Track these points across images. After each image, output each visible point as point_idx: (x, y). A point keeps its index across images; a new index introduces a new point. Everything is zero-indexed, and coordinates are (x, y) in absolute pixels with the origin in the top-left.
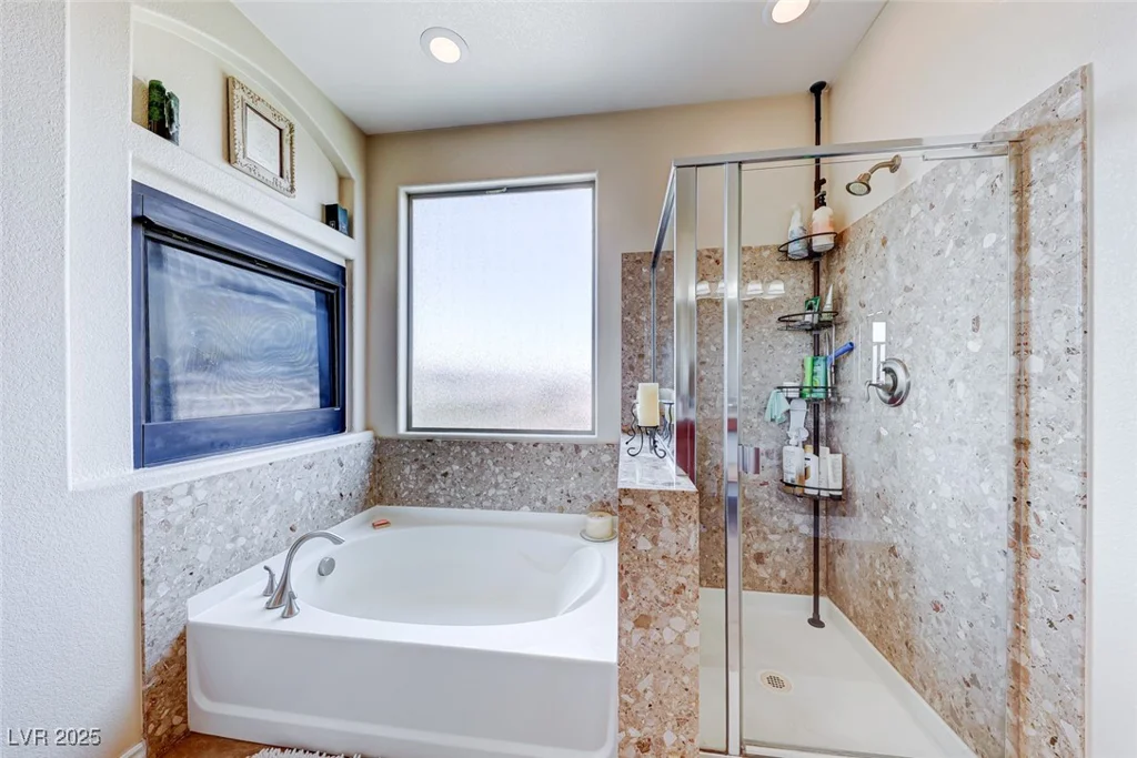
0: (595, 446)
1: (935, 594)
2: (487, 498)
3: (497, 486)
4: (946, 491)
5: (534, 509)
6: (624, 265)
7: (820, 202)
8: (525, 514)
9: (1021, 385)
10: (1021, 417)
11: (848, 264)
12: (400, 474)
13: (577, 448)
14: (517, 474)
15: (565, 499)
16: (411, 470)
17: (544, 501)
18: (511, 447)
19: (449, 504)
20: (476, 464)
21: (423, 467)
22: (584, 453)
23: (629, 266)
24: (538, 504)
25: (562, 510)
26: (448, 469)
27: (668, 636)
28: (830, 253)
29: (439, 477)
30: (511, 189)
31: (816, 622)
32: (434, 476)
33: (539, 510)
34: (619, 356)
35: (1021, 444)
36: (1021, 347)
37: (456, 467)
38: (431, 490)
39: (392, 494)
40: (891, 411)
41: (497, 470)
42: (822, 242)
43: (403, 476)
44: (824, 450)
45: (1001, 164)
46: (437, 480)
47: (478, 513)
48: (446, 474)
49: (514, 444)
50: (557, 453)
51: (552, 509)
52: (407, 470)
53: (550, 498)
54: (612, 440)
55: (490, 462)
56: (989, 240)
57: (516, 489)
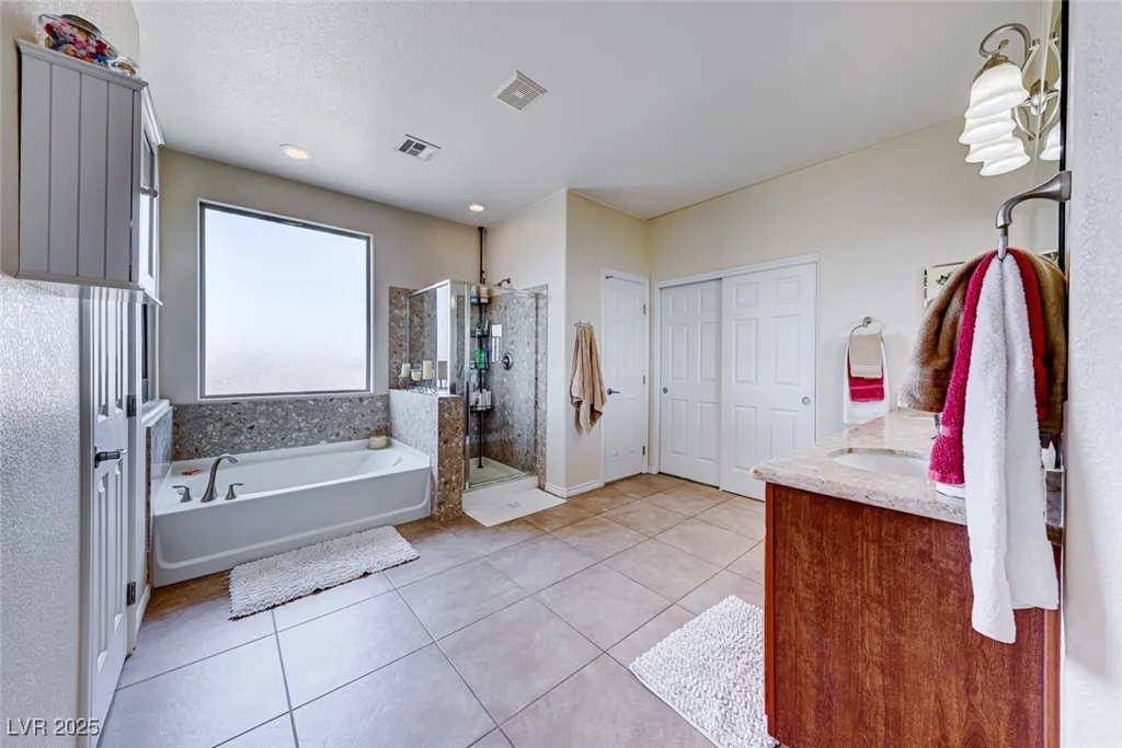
0: (372, 398)
1: (519, 432)
2: (291, 439)
3: (300, 430)
4: (522, 397)
5: (330, 441)
6: (390, 293)
7: (482, 281)
8: (324, 446)
9: (537, 363)
10: (536, 373)
11: (494, 313)
12: (202, 432)
13: (361, 400)
14: (316, 421)
15: (352, 431)
16: (214, 427)
17: (337, 435)
18: (312, 403)
19: (255, 449)
20: (282, 417)
21: (229, 424)
22: (366, 402)
23: (393, 294)
24: (333, 438)
25: (350, 439)
26: (253, 423)
27: (454, 444)
28: (485, 304)
29: (245, 430)
30: (305, 226)
31: (480, 466)
32: (239, 430)
33: (333, 441)
34: (388, 345)
35: (537, 378)
36: (537, 353)
37: (262, 421)
38: (236, 440)
39: (193, 449)
40: (507, 372)
41: (300, 419)
42: (484, 301)
43: (205, 435)
44: (484, 390)
45: (534, 300)
46: (242, 433)
47: (283, 452)
48: (252, 428)
49: (315, 400)
50: (348, 404)
51: (343, 439)
52: (210, 428)
53: (342, 433)
54: (385, 393)
55: (294, 415)
56: (531, 320)
57: (316, 431)
